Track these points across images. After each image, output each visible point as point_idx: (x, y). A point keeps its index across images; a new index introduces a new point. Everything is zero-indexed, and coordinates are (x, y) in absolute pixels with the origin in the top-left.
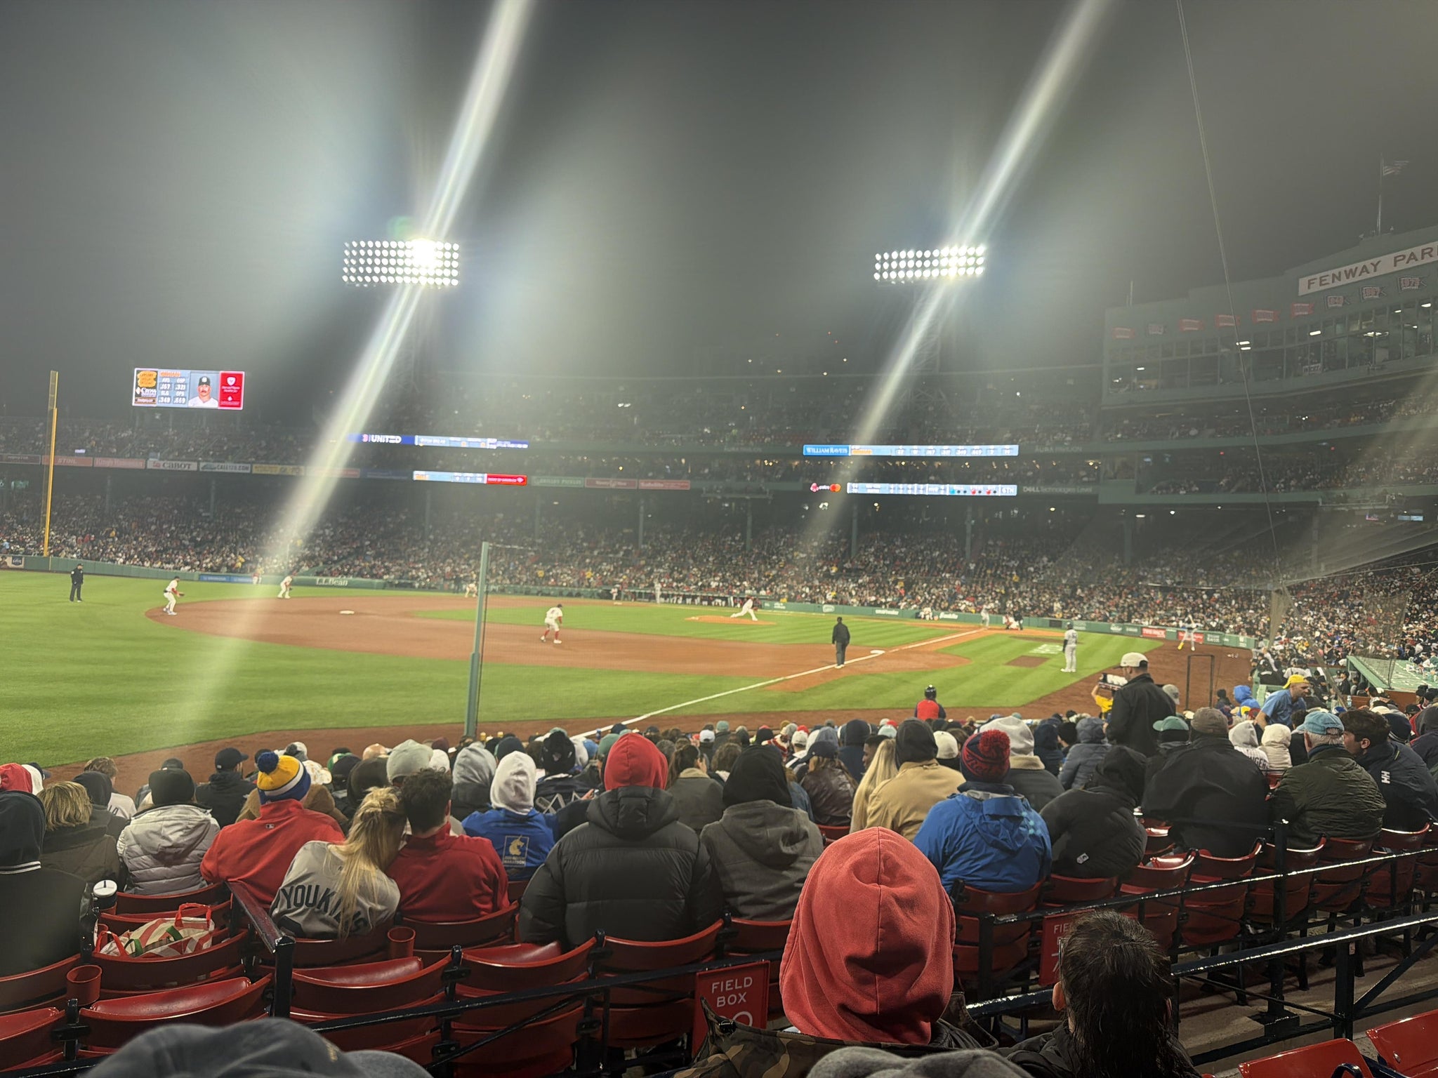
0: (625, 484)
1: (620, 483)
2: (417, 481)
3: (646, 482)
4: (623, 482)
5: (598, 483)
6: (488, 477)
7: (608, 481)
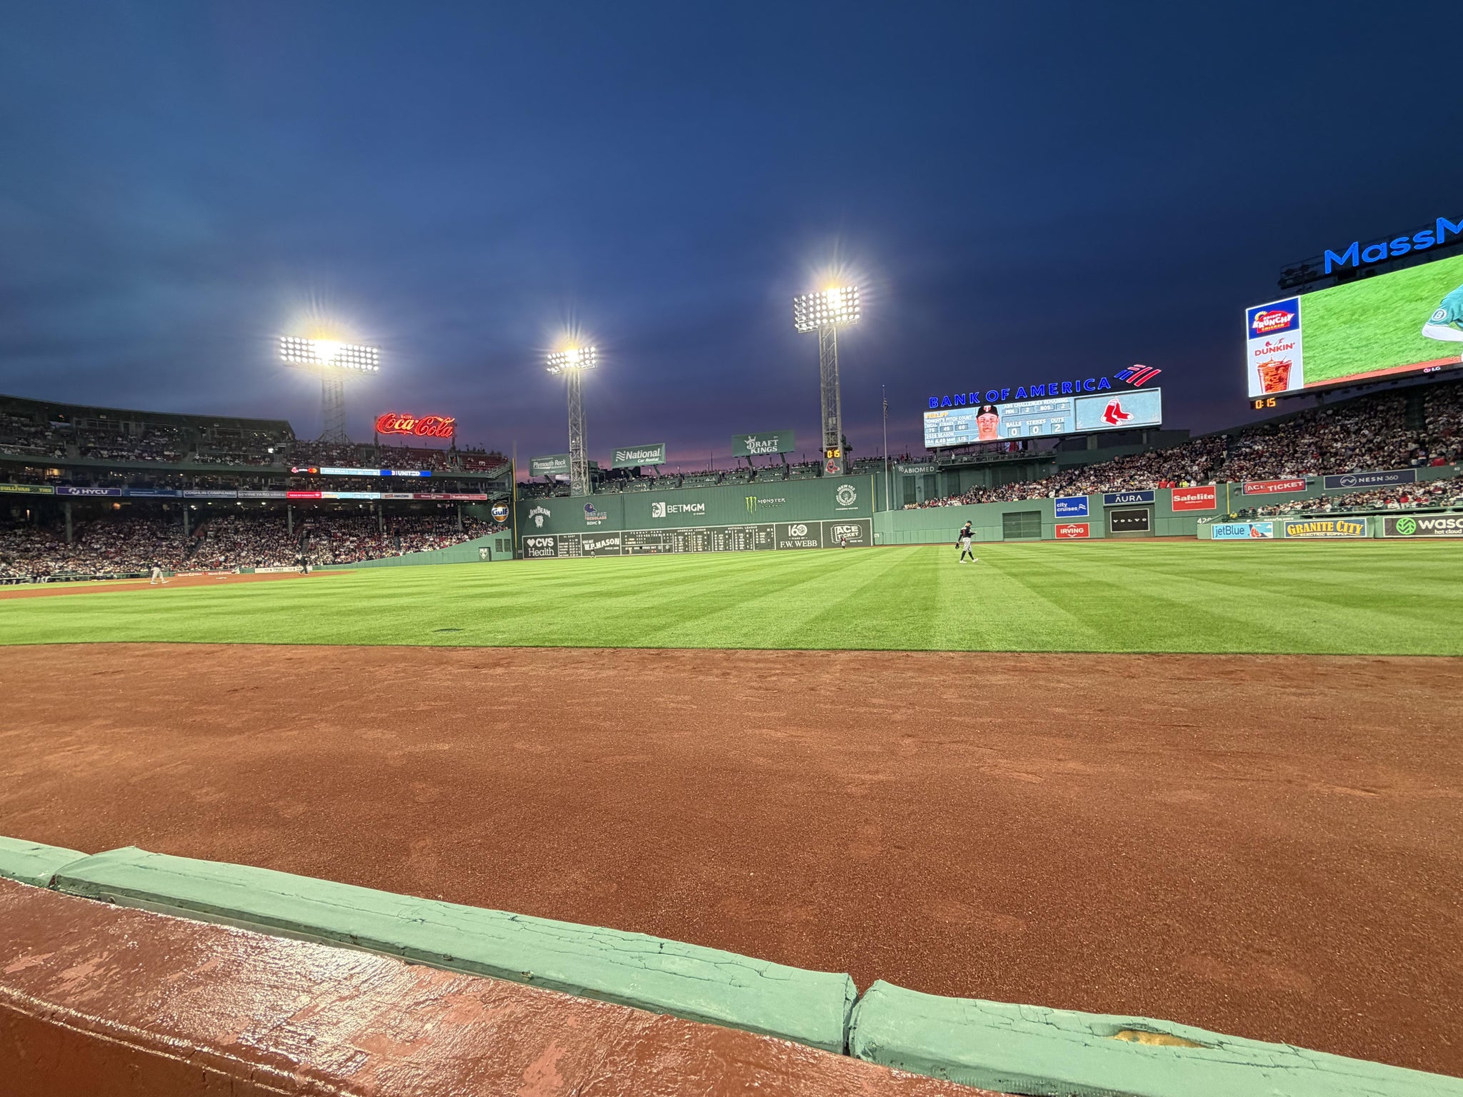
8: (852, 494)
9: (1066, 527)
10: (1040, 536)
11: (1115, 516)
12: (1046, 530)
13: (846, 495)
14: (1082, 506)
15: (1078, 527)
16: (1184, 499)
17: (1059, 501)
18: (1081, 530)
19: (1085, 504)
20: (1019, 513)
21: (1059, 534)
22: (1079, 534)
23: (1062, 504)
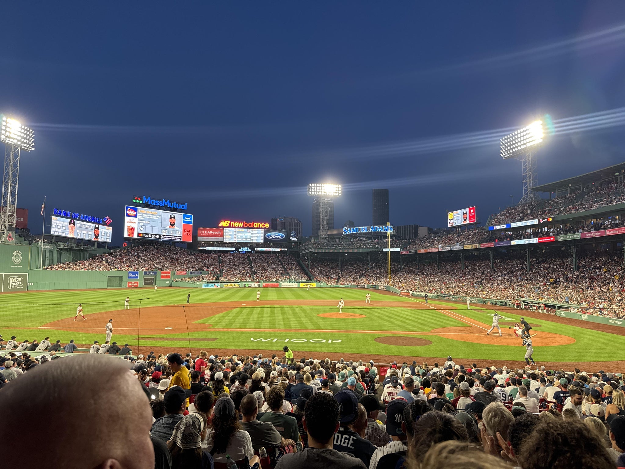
0: (600, 234)
1: (597, 234)
2: (513, 245)
3: (610, 231)
4: (599, 232)
5: (587, 235)
6: (539, 239)
7: (591, 233)
8: (20, 257)
9: (131, 283)
10: (122, 286)
11: (145, 279)
12: (124, 284)
13: (17, 258)
14: (137, 275)
15: (135, 283)
16: (164, 275)
17: (129, 272)
18: (136, 284)
19: (138, 274)
20: (114, 276)
21: (129, 286)
22: (135, 286)
23: (130, 274)
